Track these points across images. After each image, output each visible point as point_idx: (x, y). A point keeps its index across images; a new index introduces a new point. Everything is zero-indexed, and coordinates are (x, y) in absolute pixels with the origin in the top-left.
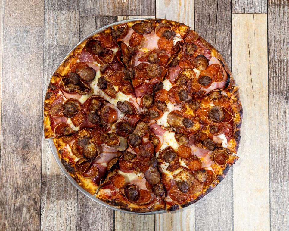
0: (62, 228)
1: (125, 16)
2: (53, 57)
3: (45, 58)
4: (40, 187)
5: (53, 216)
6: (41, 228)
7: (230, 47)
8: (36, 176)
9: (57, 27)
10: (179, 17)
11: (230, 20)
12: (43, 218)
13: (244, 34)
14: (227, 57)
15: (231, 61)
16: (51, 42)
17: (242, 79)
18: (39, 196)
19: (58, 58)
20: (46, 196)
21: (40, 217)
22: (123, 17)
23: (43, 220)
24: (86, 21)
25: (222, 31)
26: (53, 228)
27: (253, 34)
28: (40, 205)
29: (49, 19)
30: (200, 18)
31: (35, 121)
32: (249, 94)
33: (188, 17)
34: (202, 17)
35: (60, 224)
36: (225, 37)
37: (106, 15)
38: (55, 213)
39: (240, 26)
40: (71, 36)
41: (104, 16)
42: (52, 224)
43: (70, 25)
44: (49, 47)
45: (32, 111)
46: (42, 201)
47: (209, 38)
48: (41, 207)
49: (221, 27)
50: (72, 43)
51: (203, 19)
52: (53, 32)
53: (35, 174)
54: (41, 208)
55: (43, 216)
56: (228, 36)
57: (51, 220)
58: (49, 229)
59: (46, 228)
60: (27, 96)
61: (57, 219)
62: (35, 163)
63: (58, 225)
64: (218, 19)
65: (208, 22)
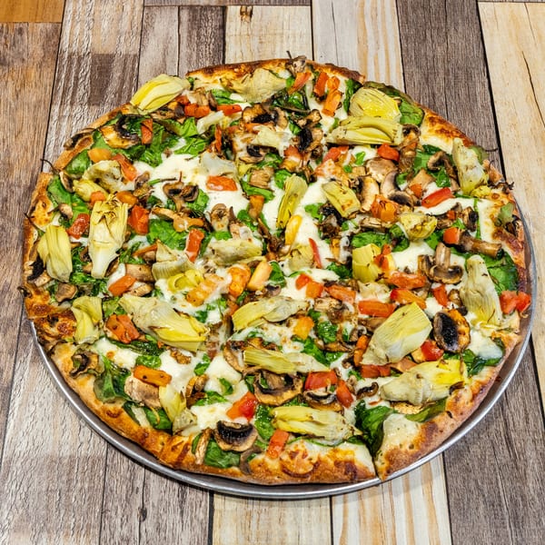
0: (67, 434)
1: (244, 7)
2: (77, 73)
3: (59, 75)
4: (16, 334)
5: (45, 405)
6: (7, 436)
7: (481, 56)
8: (7, 309)
9: (91, 24)
10: (363, 7)
11: (475, 12)
12: (17, 409)
13: (511, 34)
14: (478, 74)
15: (487, 80)
16: (75, 48)
17: (518, 112)
18: (11, 357)
19: (88, 76)
20: (30, 355)
21: (9, 405)
22: (239, 7)
23: (15, 415)
24: (158, 14)
25: (460, 30)
26: (40, 433)
27: (529, 34)
28: (10, 378)
29: (75, 12)
30: (409, 9)
31: (19, 192)
32: (540, 139)
33: (383, 7)
34: (413, 7)
35: (62, 424)
36: (467, 40)
37: (201, 4)
38: (52, 395)
39: (500, 22)
40: (122, 39)
41: (198, 6)
42: (39, 425)
43: (120, 19)
44: (70, 57)
45: (16, 173)
46: (17, 368)
47: (433, 41)
48: (12, 381)
49: (457, 24)
50: (123, 50)
51: (414, 11)
52: (82, 32)
53: (6, 305)
54: (12, 386)
55: (17, 405)
56: (474, 38)
57: (38, 414)
58: (31, 437)
59: (21, 433)
60: (6, 143)
61: (55, 411)
62: (9, 281)
63: (55, 428)
64: (449, 11)
65: (427, 16)
